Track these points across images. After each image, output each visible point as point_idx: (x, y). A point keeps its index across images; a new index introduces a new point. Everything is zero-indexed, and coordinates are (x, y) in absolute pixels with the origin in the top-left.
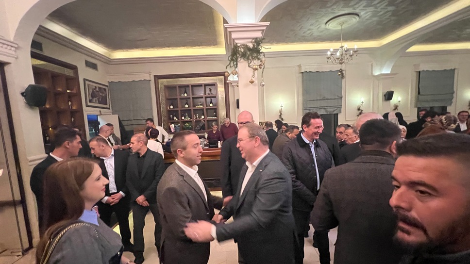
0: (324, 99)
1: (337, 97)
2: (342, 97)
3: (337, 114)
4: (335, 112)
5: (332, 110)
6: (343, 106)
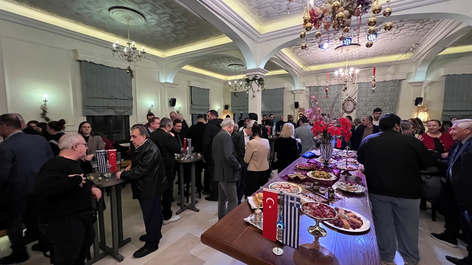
0: (112, 98)
1: (127, 98)
2: (132, 99)
3: (128, 116)
4: (126, 114)
5: (122, 111)
6: (133, 108)
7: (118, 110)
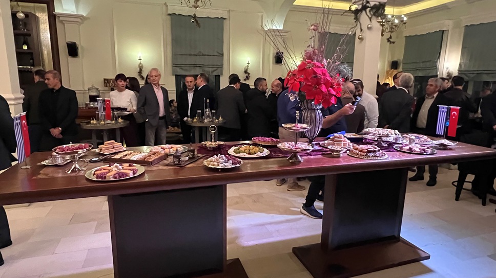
0: (199, 55)
1: (216, 54)
2: (223, 55)
3: (219, 76)
4: (215, 73)
5: (211, 69)
6: (225, 67)
7: (206, 69)
